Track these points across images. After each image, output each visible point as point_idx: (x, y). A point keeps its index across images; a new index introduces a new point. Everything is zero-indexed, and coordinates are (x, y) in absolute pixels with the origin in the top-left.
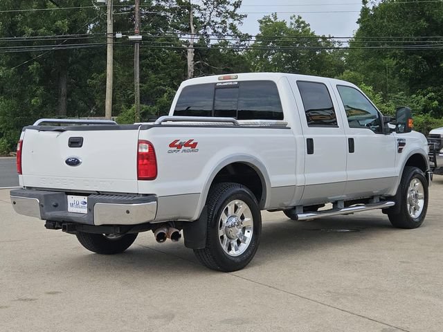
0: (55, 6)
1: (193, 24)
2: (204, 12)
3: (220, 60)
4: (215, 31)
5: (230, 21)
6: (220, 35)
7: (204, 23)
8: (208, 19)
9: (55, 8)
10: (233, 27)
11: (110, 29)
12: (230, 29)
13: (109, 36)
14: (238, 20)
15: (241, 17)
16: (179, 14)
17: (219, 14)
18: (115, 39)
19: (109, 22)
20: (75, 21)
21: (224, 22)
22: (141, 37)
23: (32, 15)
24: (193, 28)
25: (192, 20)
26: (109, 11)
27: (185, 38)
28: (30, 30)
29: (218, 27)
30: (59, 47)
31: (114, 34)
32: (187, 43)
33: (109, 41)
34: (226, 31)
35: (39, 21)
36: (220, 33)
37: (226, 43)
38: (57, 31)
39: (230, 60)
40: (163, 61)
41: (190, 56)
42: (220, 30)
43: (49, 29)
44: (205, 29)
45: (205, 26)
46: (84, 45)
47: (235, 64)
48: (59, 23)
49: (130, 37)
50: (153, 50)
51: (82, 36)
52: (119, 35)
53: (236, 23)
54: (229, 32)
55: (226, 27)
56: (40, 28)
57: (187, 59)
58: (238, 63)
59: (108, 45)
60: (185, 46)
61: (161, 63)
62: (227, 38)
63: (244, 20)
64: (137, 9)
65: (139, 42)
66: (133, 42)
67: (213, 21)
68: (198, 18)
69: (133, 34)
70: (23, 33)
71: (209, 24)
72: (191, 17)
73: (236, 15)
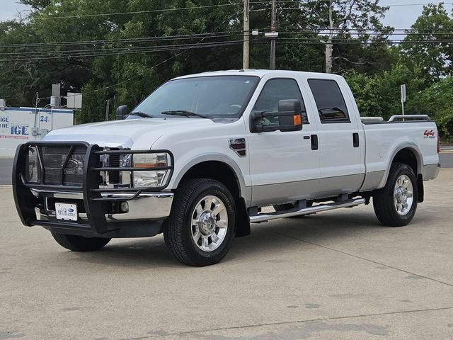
0: (193, 4)
1: (332, 18)
2: (344, 5)
3: (360, 54)
4: (355, 25)
5: (371, 14)
6: (360, 30)
7: (343, 17)
8: (348, 12)
9: (193, 6)
10: (374, 21)
11: (246, 27)
12: (371, 22)
13: (245, 34)
14: (380, 12)
15: (383, 9)
16: (318, 9)
17: (360, 7)
18: (251, 37)
19: (246, 19)
20: (213, 19)
21: (365, 15)
22: (277, 34)
23: (171, 15)
24: (332, 23)
25: (331, 14)
26: (245, 9)
27: (323, 33)
28: (170, 29)
29: (359, 20)
30: (198, 45)
31: (251, 32)
32: (326, 38)
33: (246, 38)
34: (367, 25)
35: (178, 19)
36: (361, 27)
37: (367, 36)
38: (196, 30)
39: (371, 55)
40: (300, 58)
41: (328, 52)
42: (361, 24)
43: (188, 28)
44: (345, 23)
45: (345, 20)
46: (221, 44)
47: (376, 58)
48: (197, 21)
49: (266, 34)
50: (290, 47)
51: (220, 34)
52: (255, 33)
53: (378, 16)
54: (370, 25)
55: (367, 20)
56: (179, 27)
57: (324, 55)
58: (379, 57)
59: (245, 43)
60: (323, 42)
61: (298, 60)
62: (368, 32)
63: (386, 13)
64: (274, 6)
65: (276, 39)
66: (270, 39)
67: (353, 15)
68: (338, 12)
69: (270, 31)
70: (163, 32)
71: (348, 18)
72: (330, 11)
73: (378, 7)
